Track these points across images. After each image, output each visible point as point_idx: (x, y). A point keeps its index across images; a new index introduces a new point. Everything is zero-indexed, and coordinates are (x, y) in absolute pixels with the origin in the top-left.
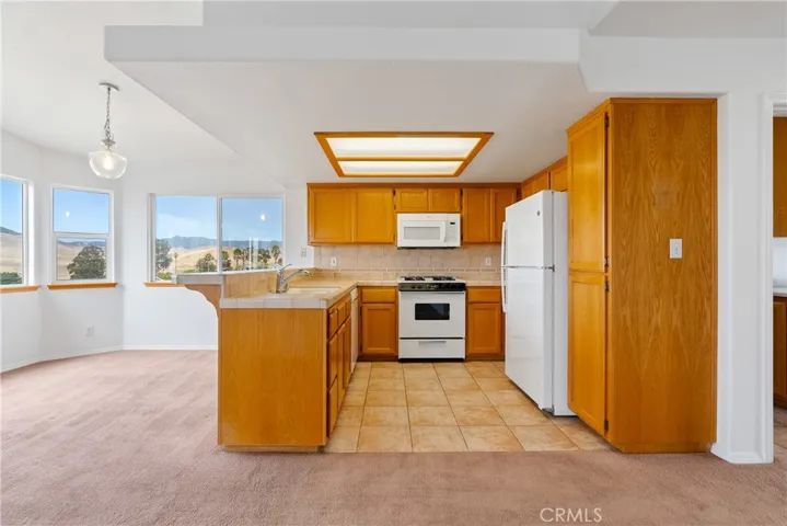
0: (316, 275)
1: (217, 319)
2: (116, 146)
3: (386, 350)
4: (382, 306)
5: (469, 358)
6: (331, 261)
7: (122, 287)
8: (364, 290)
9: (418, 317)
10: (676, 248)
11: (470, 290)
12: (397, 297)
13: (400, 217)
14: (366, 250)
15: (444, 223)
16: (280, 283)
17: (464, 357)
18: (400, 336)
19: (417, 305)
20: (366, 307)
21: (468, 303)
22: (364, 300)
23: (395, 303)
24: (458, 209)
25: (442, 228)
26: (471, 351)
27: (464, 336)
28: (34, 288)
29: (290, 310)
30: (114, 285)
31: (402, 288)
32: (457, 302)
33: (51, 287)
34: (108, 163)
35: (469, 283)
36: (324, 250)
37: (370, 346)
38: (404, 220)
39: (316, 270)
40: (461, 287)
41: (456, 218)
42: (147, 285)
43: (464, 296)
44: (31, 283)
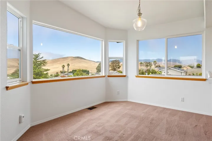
2: (142, 15)
7: (128, 77)
28: (104, 77)
30: (125, 76)
33: (109, 76)
34: (140, 24)
42: (136, 77)
44: (104, 75)
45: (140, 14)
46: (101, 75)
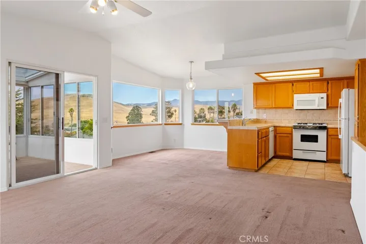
0: (257, 121)
1: (227, 133)
3: (288, 154)
4: (285, 135)
5: (328, 161)
6: (263, 115)
7: (184, 125)
8: (277, 128)
9: (302, 140)
11: (329, 130)
12: (292, 132)
13: (295, 95)
14: (280, 111)
15: (317, 98)
16: (243, 123)
17: (325, 160)
18: (294, 148)
19: (301, 135)
20: (278, 135)
21: (328, 135)
22: (278, 132)
23: (291, 134)
24: (326, 91)
25: (317, 100)
26: (330, 158)
27: (325, 150)
29: (246, 130)
30: (181, 124)
31: (295, 127)
32: (322, 135)
33: (165, 124)
35: (329, 126)
36: (260, 110)
37: (280, 152)
38: (297, 97)
39: (257, 119)
40: (325, 128)
41: (324, 95)
42: (192, 124)
43: (326, 132)
44: (161, 123)
45: (191, 79)
46: (158, 123)
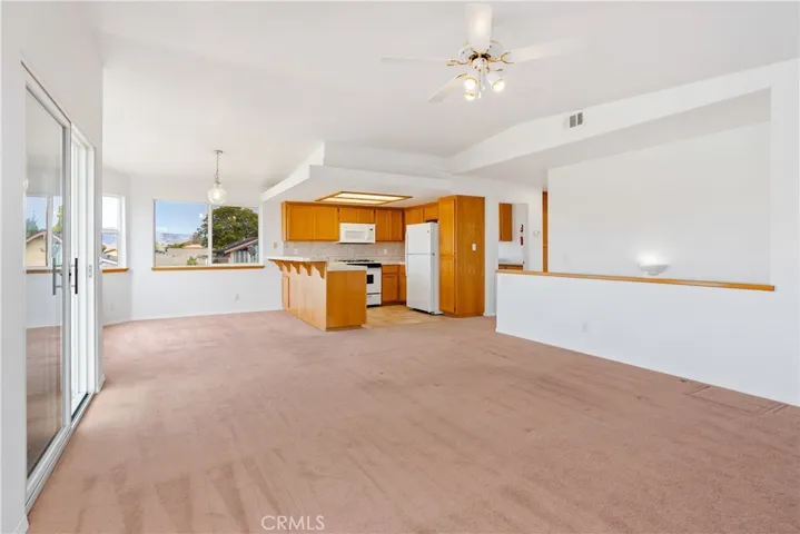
5: (384, 304)
7: (131, 272)
10: (474, 247)
11: (384, 267)
13: (342, 224)
15: (366, 230)
17: (380, 304)
21: (383, 274)
24: (374, 221)
25: (365, 232)
26: (384, 300)
27: (380, 293)
30: (125, 270)
32: (377, 273)
35: (383, 263)
36: (289, 244)
40: (378, 265)
41: (373, 226)
42: (153, 269)
43: (381, 270)
